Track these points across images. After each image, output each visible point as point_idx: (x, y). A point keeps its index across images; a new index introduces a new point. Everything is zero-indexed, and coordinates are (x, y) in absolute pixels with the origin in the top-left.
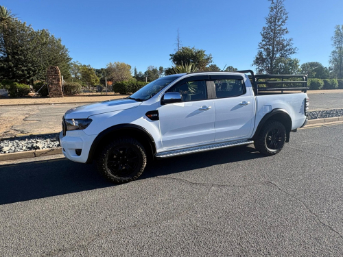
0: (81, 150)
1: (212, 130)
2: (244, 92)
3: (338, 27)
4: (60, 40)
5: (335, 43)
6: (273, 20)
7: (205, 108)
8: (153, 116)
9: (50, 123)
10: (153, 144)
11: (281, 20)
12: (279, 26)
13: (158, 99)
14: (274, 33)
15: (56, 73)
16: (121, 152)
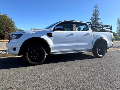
0: (16, 48)
1: (75, 44)
2: (88, 30)
3: (118, 18)
4: (12, 19)
5: (118, 24)
6: (94, 15)
7: (72, 34)
8: (50, 35)
9: (3, 47)
10: (50, 48)
11: (98, 15)
12: (97, 17)
13: (52, 29)
14: (95, 20)
15: (9, 30)
16: (35, 51)
